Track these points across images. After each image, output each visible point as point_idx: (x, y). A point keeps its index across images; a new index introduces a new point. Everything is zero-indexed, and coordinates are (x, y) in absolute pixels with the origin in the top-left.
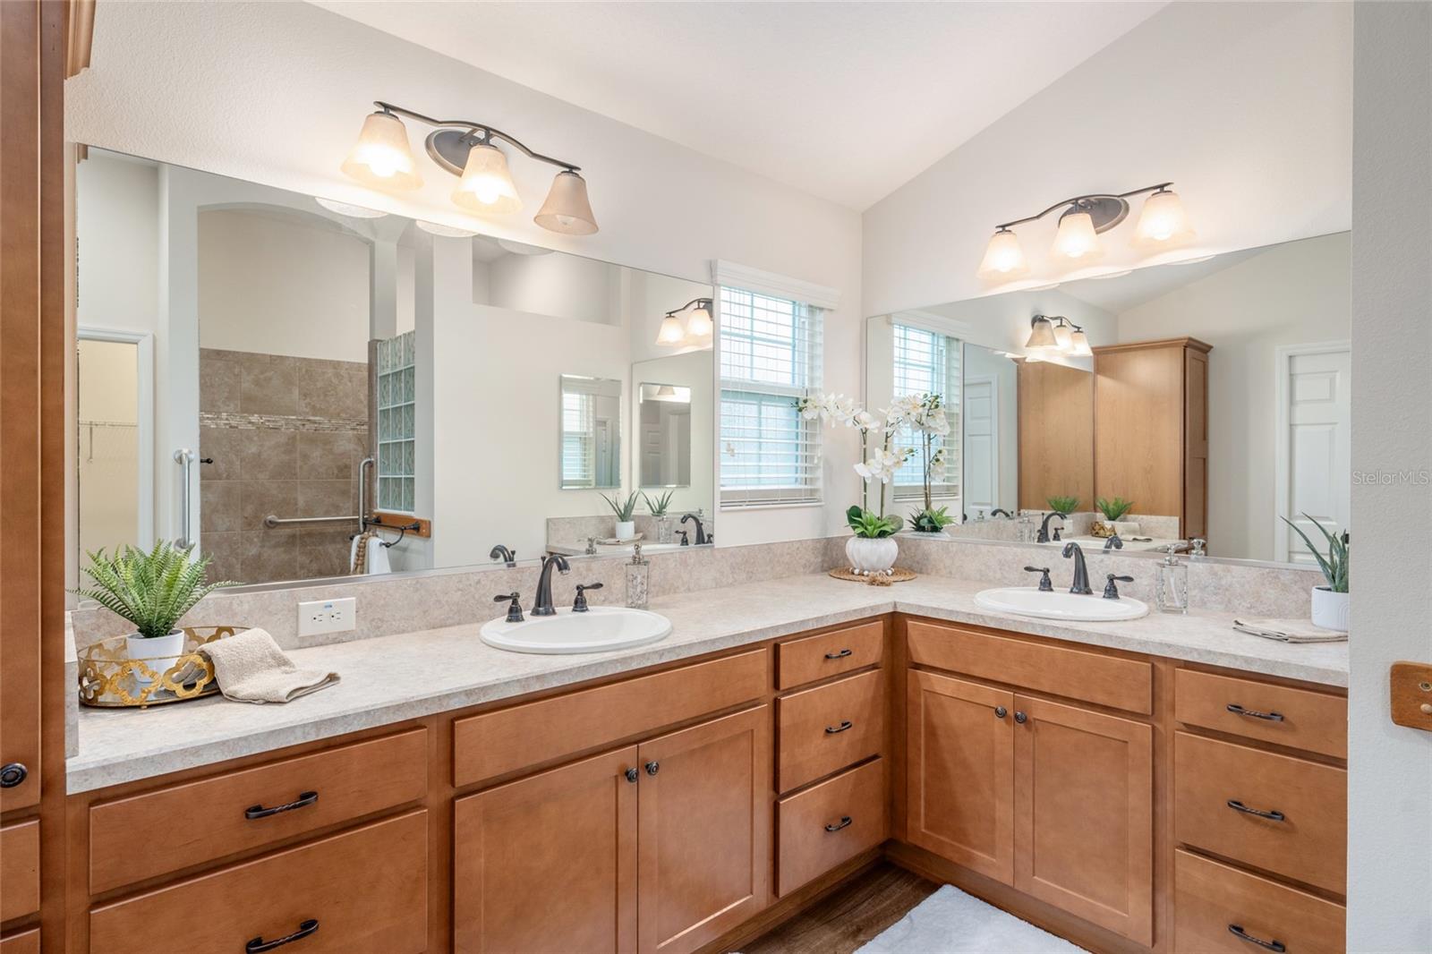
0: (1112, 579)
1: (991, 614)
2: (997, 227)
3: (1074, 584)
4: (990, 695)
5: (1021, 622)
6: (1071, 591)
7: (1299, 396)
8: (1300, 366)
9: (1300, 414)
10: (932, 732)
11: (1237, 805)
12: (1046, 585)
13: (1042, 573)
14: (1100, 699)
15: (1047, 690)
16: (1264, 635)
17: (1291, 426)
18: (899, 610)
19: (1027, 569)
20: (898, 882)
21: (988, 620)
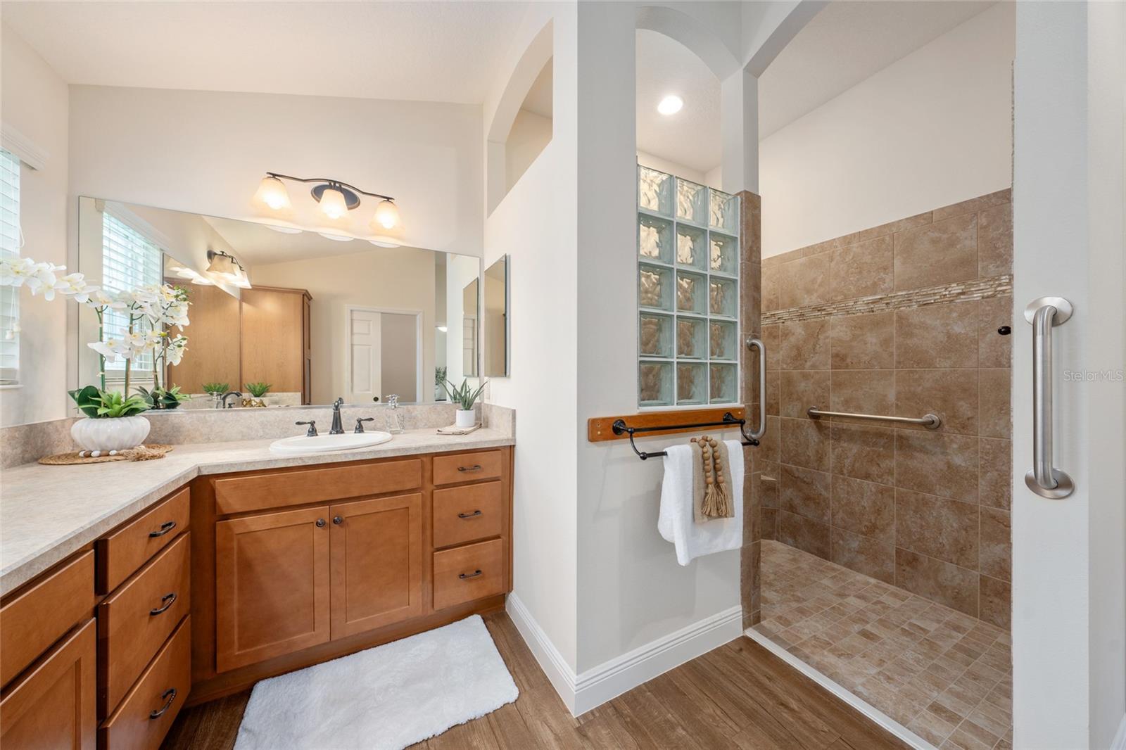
0: (359, 421)
1: (310, 454)
2: (268, 173)
3: (333, 429)
4: (308, 515)
5: (336, 455)
6: (331, 433)
7: (355, 331)
8: (356, 315)
9: (356, 339)
10: (246, 566)
11: (462, 516)
12: (313, 432)
13: (309, 425)
14: (392, 488)
15: (356, 494)
16: (453, 434)
17: (352, 345)
18: (205, 472)
19: (298, 423)
20: (204, 718)
21: (306, 460)
